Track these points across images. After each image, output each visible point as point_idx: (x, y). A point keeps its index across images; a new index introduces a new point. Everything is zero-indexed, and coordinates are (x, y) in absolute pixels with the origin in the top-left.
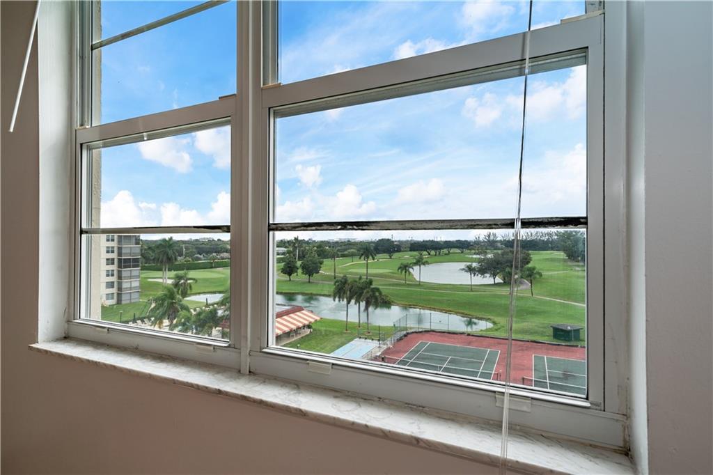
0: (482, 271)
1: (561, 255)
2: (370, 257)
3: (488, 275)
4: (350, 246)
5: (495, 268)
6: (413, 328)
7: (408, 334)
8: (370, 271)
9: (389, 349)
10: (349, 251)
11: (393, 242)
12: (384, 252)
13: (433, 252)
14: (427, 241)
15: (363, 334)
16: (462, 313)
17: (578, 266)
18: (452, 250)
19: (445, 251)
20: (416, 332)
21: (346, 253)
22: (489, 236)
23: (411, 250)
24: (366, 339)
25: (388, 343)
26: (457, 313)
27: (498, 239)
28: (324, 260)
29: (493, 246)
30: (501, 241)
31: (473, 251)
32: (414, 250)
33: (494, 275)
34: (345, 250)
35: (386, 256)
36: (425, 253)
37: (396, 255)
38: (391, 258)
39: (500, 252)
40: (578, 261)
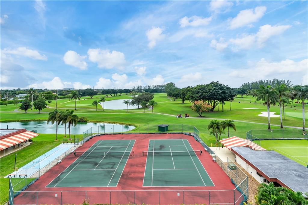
0: (133, 103)
1: (165, 95)
2: (77, 98)
3: (135, 105)
4: (69, 92)
5: (139, 101)
6: (96, 134)
7: (92, 137)
8: (78, 105)
9: (80, 147)
10: (68, 95)
11: (93, 90)
12: (88, 95)
13: (113, 95)
14: (110, 90)
15: (66, 140)
16: (122, 123)
17: (171, 99)
18: (123, 94)
19: (119, 94)
20: (97, 136)
21: (66, 96)
22: (139, 87)
23: (102, 94)
24: (67, 143)
25: (80, 144)
26: (120, 123)
27: (142, 88)
28: (52, 100)
29: (140, 92)
30: (143, 89)
31: (132, 94)
32: (104, 94)
33: (138, 104)
34: (66, 95)
35: (89, 97)
36: (109, 95)
37: (94, 97)
38: (91, 98)
39: (141, 94)
40: (171, 97)
